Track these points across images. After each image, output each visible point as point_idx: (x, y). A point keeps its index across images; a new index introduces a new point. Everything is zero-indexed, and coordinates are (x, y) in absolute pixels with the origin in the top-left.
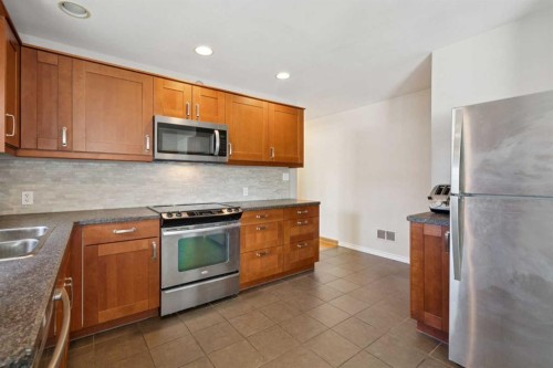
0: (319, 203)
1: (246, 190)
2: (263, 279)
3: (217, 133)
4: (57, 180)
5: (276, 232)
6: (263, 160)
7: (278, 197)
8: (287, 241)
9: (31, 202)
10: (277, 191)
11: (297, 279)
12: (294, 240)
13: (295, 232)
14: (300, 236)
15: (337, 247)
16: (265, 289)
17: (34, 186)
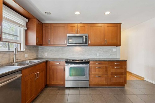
0: (126, 61)
1: (98, 54)
2: (99, 85)
3: (84, 37)
4: (51, 51)
5: (105, 70)
6: (102, 44)
7: (110, 57)
8: (109, 74)
9: (47, 55)
10: (111, 55)
11: (113, 89)
12: (112, 74)
13: (113, 70)
14: (116, 73)
15: (144, 80)
16: (99, 89)
17: (47, 52)
